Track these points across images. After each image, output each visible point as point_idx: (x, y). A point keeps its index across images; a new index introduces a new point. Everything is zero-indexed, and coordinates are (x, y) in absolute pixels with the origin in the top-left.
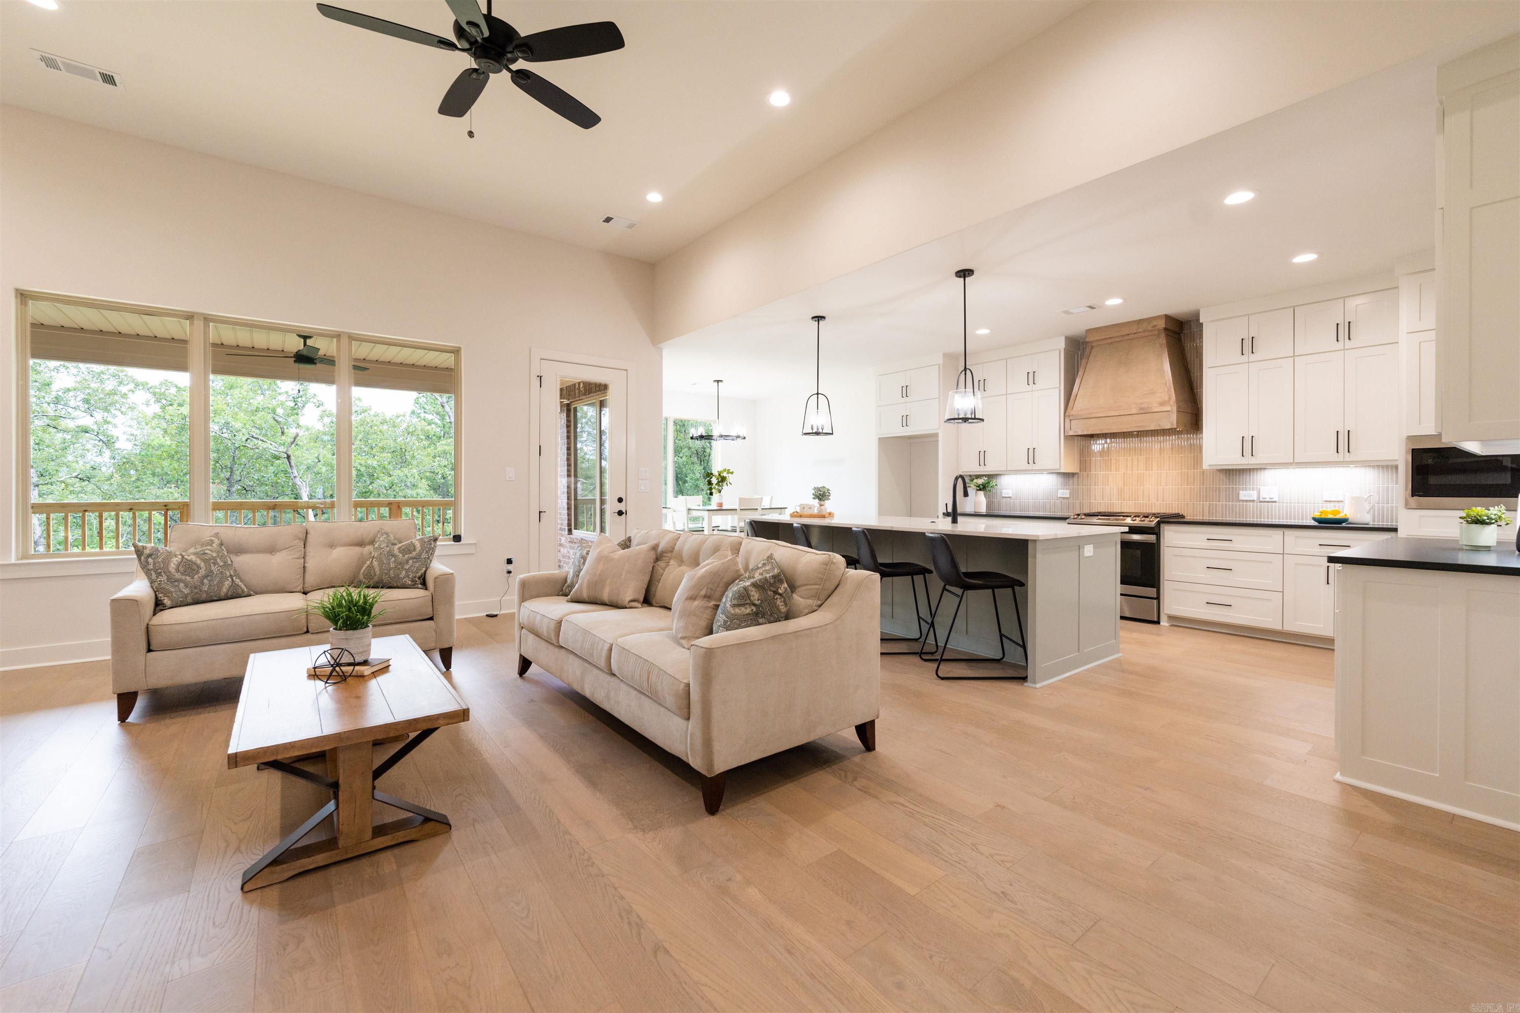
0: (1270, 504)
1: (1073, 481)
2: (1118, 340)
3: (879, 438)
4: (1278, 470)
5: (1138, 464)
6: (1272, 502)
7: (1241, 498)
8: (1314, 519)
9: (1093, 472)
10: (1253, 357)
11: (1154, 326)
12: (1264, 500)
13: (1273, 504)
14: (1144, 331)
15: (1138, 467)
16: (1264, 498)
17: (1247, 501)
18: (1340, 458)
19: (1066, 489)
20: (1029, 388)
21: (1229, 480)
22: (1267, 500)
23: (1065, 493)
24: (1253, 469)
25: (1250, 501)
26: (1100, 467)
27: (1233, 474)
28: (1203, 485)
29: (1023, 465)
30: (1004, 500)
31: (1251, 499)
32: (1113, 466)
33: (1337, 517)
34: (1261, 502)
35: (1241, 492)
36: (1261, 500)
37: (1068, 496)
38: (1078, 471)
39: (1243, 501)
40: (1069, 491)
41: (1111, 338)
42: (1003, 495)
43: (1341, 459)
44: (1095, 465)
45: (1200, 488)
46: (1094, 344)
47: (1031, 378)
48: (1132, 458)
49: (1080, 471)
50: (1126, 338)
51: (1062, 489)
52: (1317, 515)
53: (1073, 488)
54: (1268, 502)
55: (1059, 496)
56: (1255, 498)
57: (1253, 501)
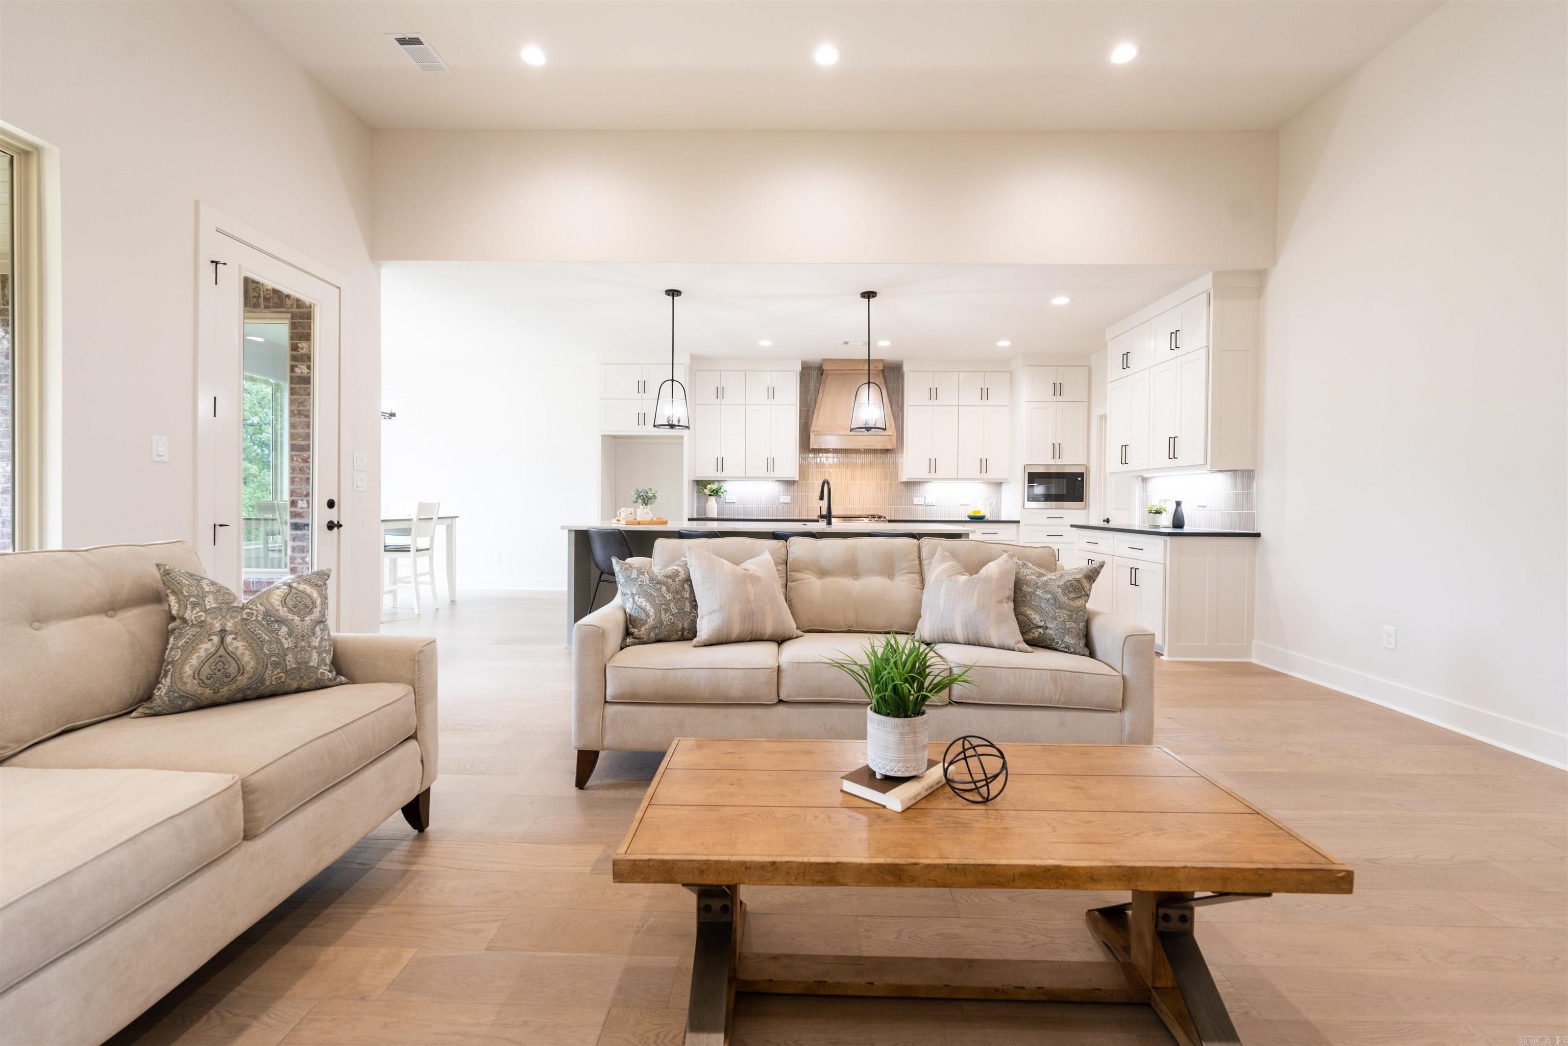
0: (931, 507)
1: (794, 488)
2: (847, 372)
3: (603, 436)
6: (932, 506)
7: (915, 503)
8: (969, 517)
9: (810, 481)
10: (936, 402)
11: (876, 367)
13: (933, 507)
17: (918, 505)
19: (788, 495)
20: (769, 403)
21: (910, 489)
22: (930, 504)
23: (787, 499)
24: (922, 482)
25: (920, 505)
27: (911, 485)
28: (891, 493)
29: (763, 472)
30: (728, 505)
31: (921, 504)
33: (978, 515)
34: (926, 506)
35: (915, 499)
36: (927, 504)
37: (789, 501)
38: (797, 479)
39: (915, 505)
40: (790, 497)
41: (842, 370)
42: (728, 501)
43: (982, 477)
44: (813, 475)
45: (889, 495)
46: (828, 372)
47: (771, 393)
48: (841, 471)
49: (801, 479)
50: (854, 372)
51: (783, 495)
52: (972, 514)
53: (793, 495)
54: (930, 506)
55: (781, 502)
56: (922, 503)
57: (922, 505)
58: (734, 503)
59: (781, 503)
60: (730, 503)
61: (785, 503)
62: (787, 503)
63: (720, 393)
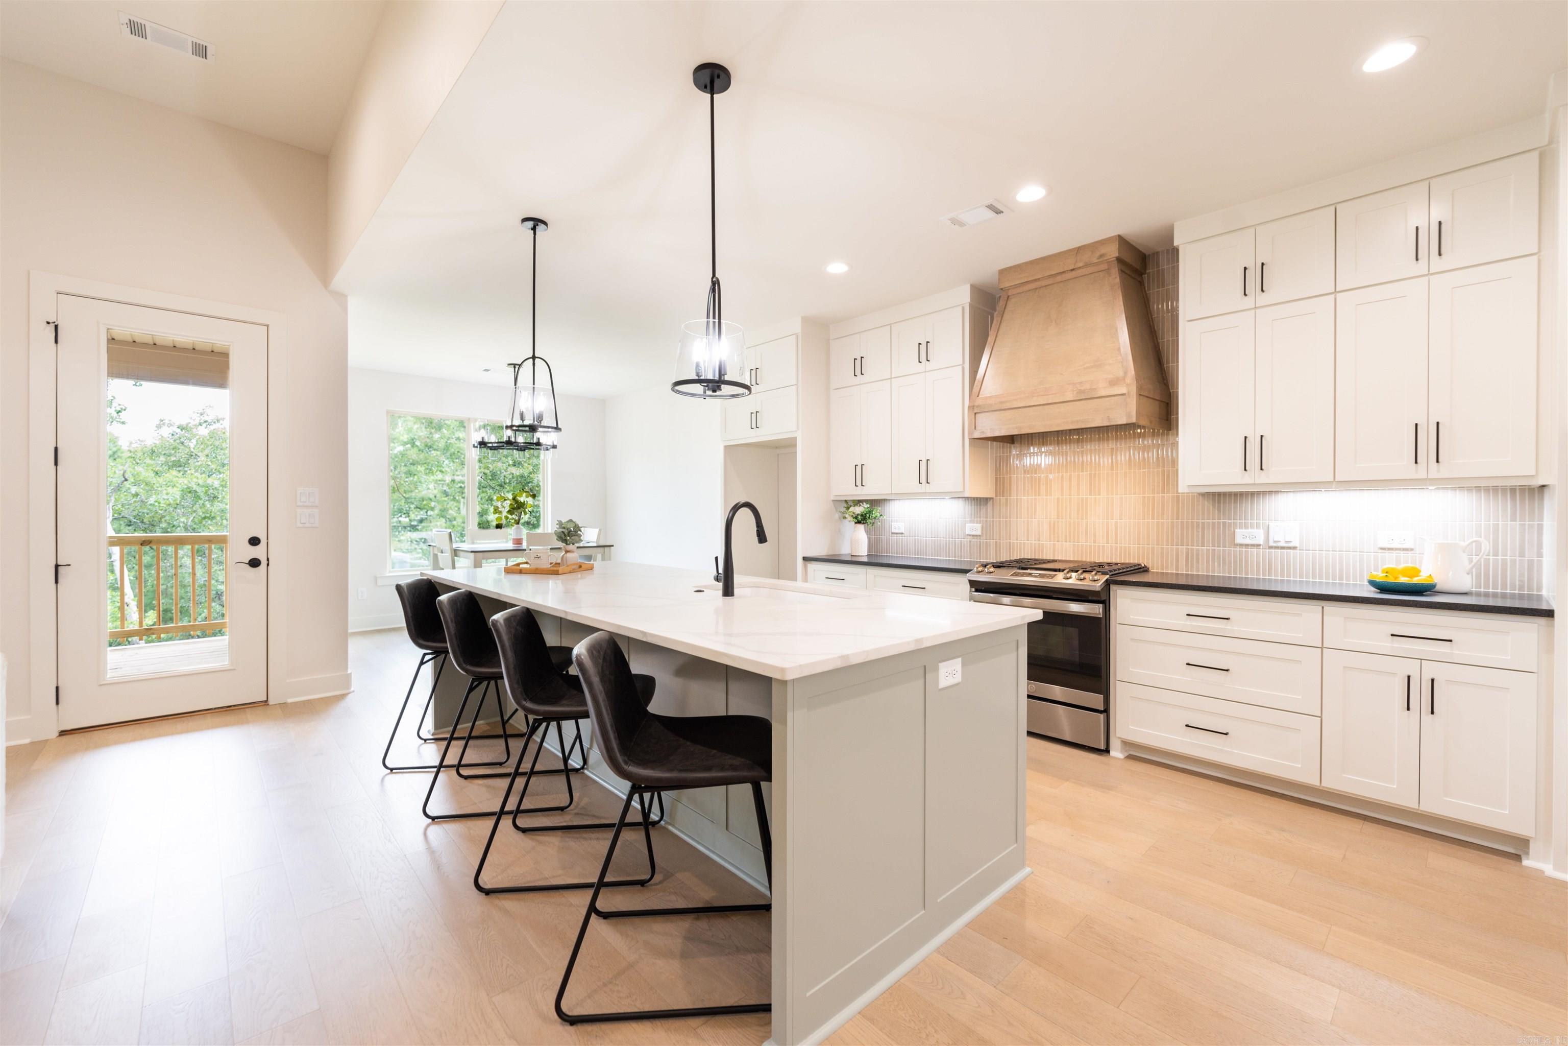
0: (1285, 551)
1: (987, 509)
2: (1043, 283)
3: (726, 447)
4: (1298, 494)
5: (1078, 484)
6: (1289, 548)
7: (1239, 540)
8: (1373, 583)
9: (1014, 497)
10: (1263, 299)
11: (1101, 256)
12: (1275, 545)
13: (1292, 551)
14: (1087, 265)
15: (1078, 489)
16: (1275, 542)
17: (1247, 545)
18: (1420, 472)
19: (977, 523)
20: (921, 367)
21: (1219, 511)
22: (1282, 544)
23: (975, 528)
24: (1259, 493)
25: (1253, 545)
26: (1024, 489)
27: (1225, 500)
28: (1178, 518)
29: (915, 486)
30: (895, 537)
31: (1255, 543)
32: (1043, 488)
33: (1415, 580)
34: (1270, 548)
35: (1237, 531)
36: (1271, 544)
37: (979, 533)
38: (992, 495)
39: (1241, 545)
40: (980, 525)
41: (1036, 280)
42: (894, 531)
43: (1422, 474)
44: (1017, 487)
45: (1172, 523)
46: (1010, 293)
47: (924, 351)
48: (1070, 476)
49: (996, 496)
50: (1059, 278)
51: (971, 522)
52: (1380, 577)
53: (986, 521)
54: (1283, 548)
55: (967, 533)
56: (1261, 540)
57: (1259, 545)
58: (902, 533)
59: (967, 535)
60: (897, 533)
61: (973, 536)
62: (976, 536)
63: (859, 365)
